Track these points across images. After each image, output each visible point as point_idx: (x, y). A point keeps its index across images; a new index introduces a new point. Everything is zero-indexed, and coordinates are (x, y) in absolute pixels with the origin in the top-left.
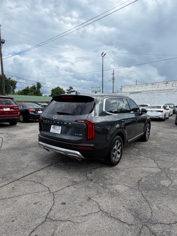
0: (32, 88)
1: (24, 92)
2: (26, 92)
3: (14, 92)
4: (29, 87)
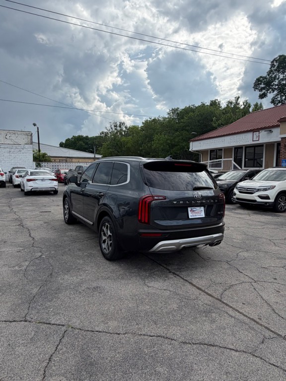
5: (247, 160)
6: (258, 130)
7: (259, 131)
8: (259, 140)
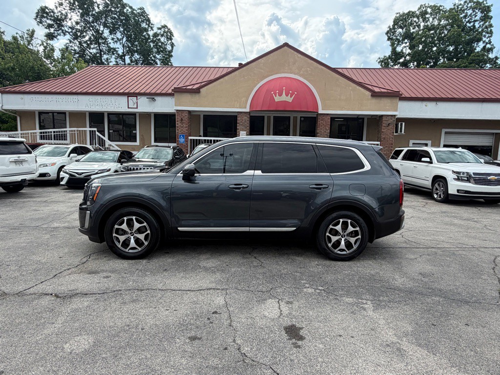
5: (111, 131)
6: (136, 95)
7: (137, 97)
8: (137, 108)
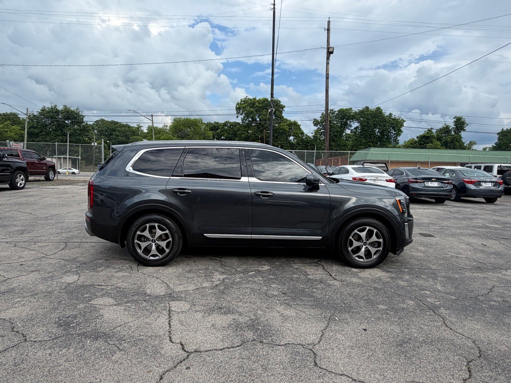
0: (440, 131)
1: (419, 141)
2: (424, 141)
3: (396, 142)
4: (434, 131)
